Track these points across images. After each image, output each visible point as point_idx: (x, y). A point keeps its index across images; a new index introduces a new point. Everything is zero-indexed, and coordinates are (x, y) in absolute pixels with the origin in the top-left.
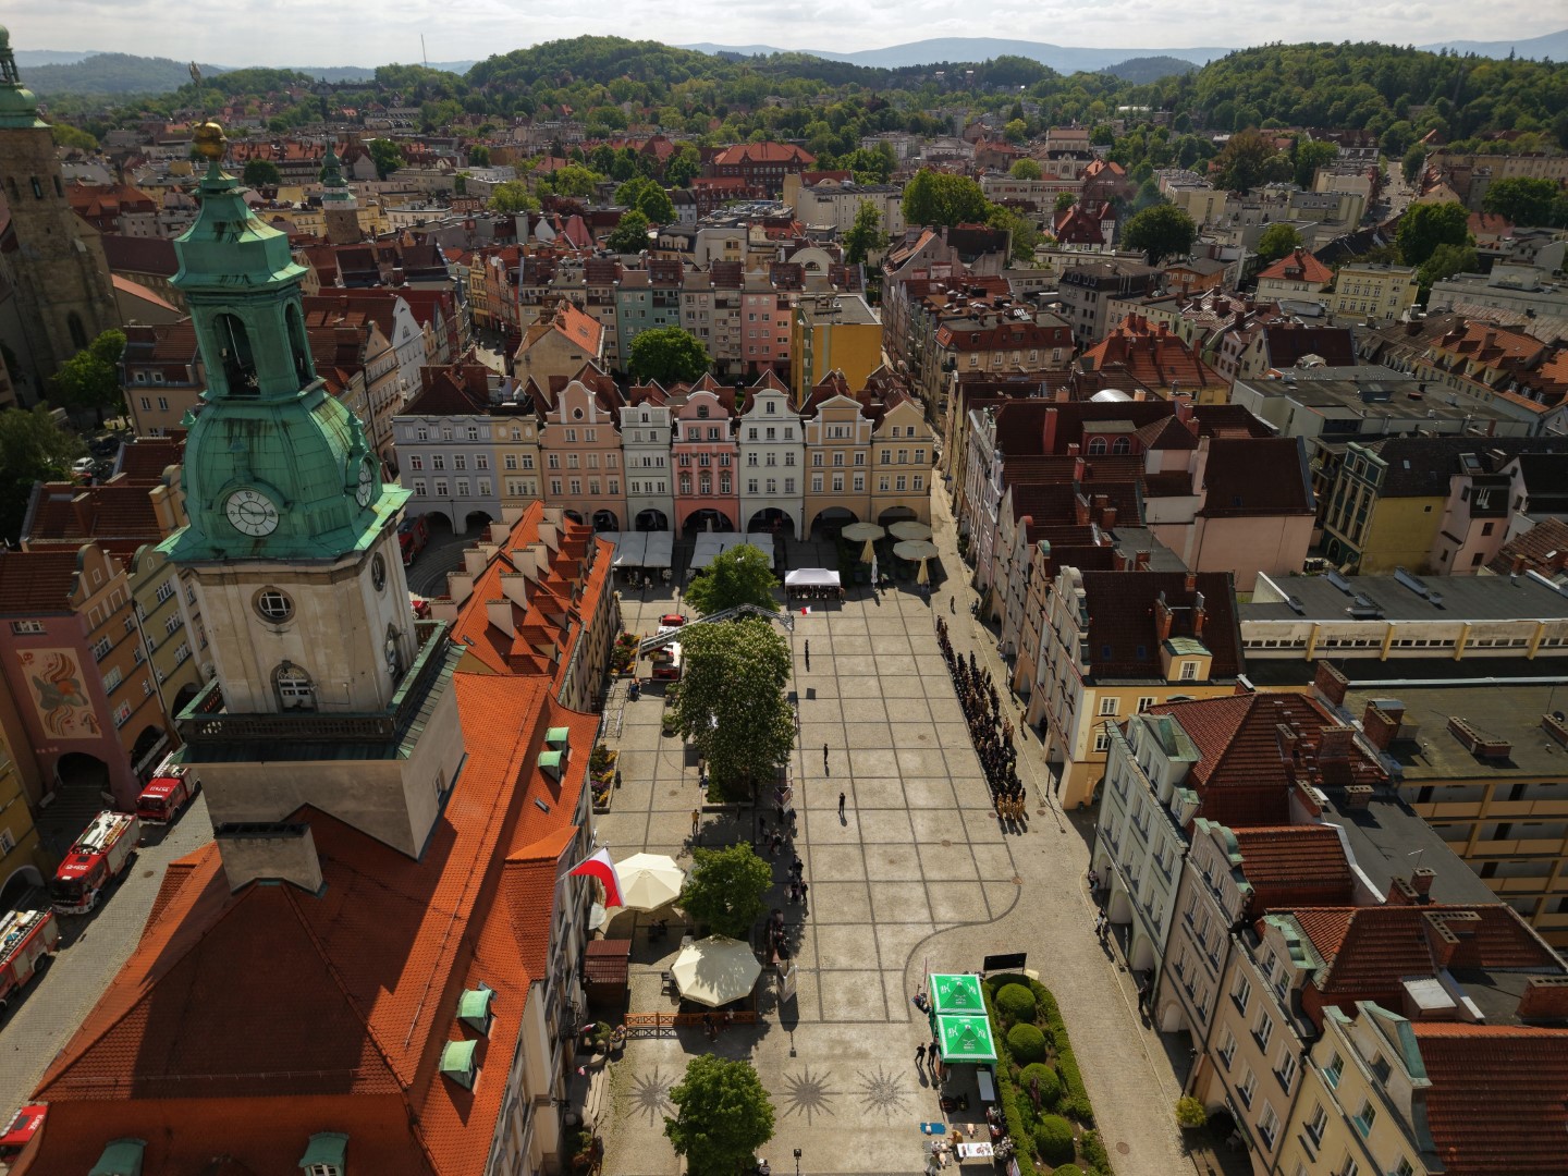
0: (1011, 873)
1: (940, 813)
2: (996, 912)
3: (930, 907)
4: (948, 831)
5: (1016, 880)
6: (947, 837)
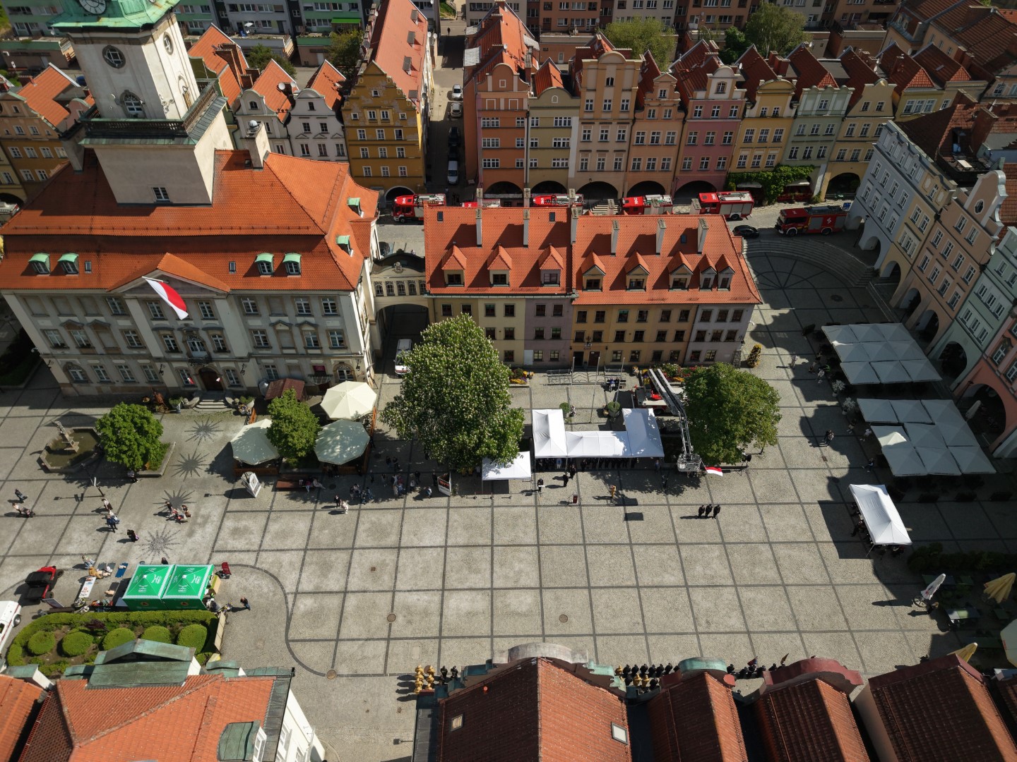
0: (343, 669)
1: (436, 619)
2: (296, 647)
3: (314, 593)
5: (332, 673)
6: (400, 619)
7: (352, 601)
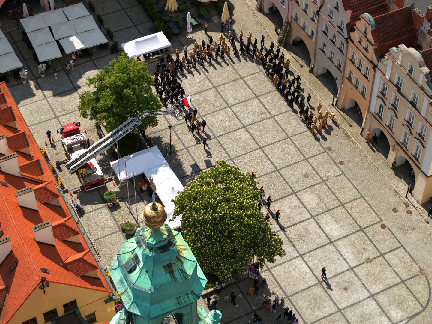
0: (416, 268)
1: (353, 237)
2: (424, 301)
3: (386, 314)
4: (364, 250)
5: (422, 272)
6: (366, 256)
7: (374, 289)
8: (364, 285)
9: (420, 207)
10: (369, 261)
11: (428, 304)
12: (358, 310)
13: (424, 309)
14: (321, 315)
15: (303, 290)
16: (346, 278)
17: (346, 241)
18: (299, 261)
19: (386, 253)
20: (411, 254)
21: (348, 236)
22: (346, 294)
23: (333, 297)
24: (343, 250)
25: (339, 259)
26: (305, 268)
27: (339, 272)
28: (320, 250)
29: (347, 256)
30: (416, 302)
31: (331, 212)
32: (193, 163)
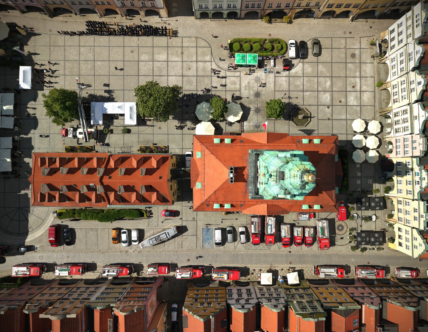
1: (169, 52)
3: (206, 61)
4: (177, 52)
5: (196, 38)
6: (180, 53)
7: (194, 59)
8: (191, 61)
9: (169, 18)
10: (182, 53)
11: (209, 45)
12: (199, 70)
13: (211, 47)
14: (195, 83)
15: (182, 84)
16: (185, 66)
17: (170, 56)
18: (170, 78)
19: (182, 45)
20: (187, 36)
21: (168, 54)
22: (191, 70)
23: (191, 75)
24: (173, 59)
25: (176, 63)
26: (174, 77)
27: (181, 67)
28: (169, 67)
29: (176, 59)
30: (207, 48)
31: (154, 53)
32: (103, 91)
